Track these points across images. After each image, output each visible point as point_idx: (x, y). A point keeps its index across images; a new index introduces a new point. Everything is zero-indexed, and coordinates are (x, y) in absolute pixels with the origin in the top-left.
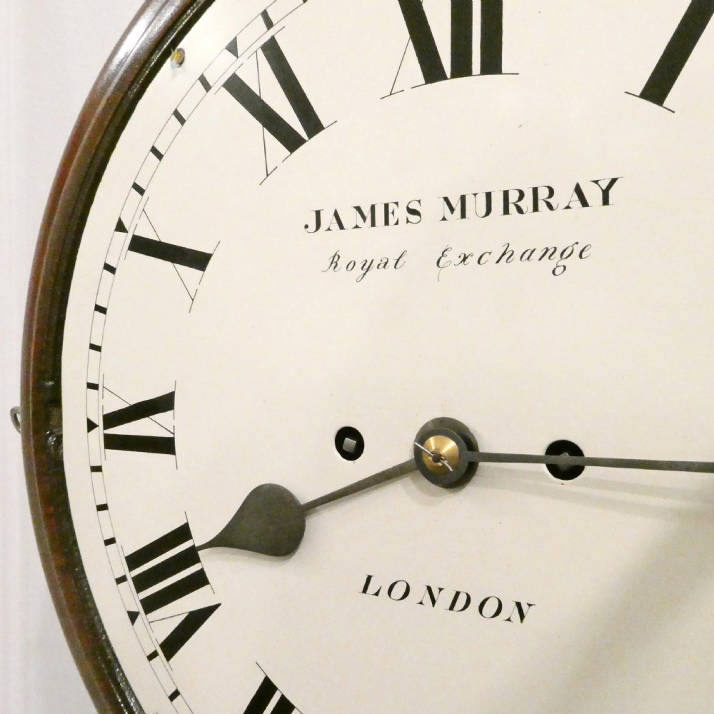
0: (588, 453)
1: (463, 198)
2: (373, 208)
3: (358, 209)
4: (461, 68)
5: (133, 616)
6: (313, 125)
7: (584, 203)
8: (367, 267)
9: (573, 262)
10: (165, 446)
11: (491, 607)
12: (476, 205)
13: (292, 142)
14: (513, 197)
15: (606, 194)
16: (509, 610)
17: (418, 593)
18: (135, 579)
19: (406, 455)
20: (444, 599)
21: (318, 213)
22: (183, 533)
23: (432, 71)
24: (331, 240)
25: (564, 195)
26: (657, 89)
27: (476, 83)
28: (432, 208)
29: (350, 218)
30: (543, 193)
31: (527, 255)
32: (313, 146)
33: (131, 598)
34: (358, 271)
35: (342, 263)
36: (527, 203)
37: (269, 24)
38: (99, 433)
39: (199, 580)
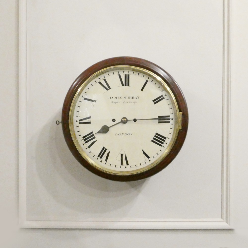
0: (137, 119)
1: (126, 97)
2: (117, 97)
3: (115, 97)
4: (126, 85)
5: (83, 144)
6: (110, 88)
7: (137, 98)
8: (116, 103)
9: (136, 103)
10: (89, 123)
11: (128, 134)
12: (127, 98)
13: (107, 90)
14: (130, 97)
15: (138, 98)
16: (130, 134)
17: (121, 134)
18: (84, 140)
19: (120, 121)
20: (124, 134)
21: (110, 97)
22: (92, 133)
23: (123, 85)
24: (111, 100)
25: (135, 97)
26: (142, 90)
27: (127, 87)
28: (123, 98)
29: (114, 98)
30: (133, 97)
31: (132, 102)
32: (110, 90)
33: (83, 142)
34: (115, 103)
35: (113, 102)
36: (132, 98)
37: (104, 77)
38: (78, 122)
39: (94, 138)
